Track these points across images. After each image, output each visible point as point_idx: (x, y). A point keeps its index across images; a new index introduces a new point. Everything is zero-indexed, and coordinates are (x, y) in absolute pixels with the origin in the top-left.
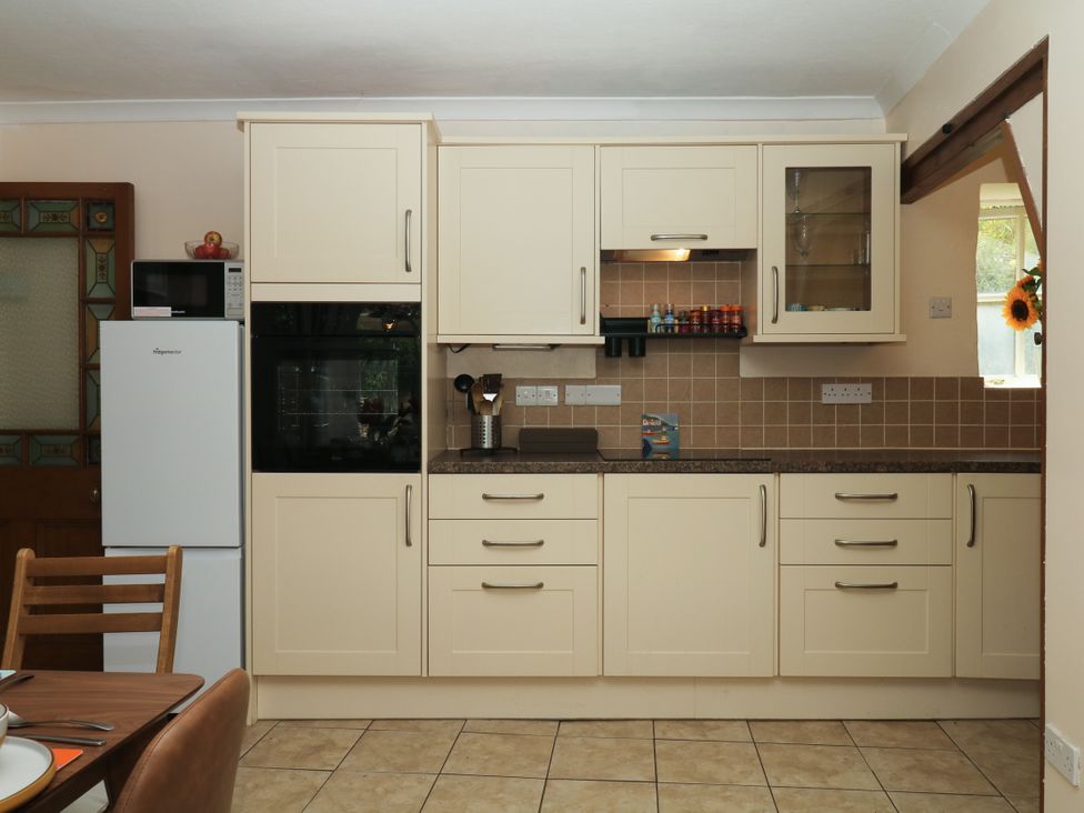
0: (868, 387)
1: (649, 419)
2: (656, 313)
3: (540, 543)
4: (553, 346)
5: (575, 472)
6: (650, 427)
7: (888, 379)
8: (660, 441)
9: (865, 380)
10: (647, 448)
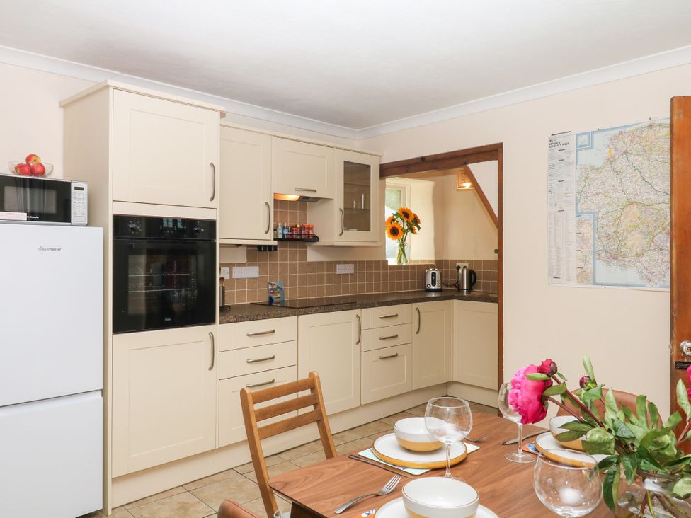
0: (353, 265)
1: (271, 284)
2: (280, 227)
3: (273, 358)
4: (239, 245)
5: (288, 316)
6: (272, 289)
7: (359, 262)
8: (276, 296)
9: (352, 262)
10: (271, 300)
